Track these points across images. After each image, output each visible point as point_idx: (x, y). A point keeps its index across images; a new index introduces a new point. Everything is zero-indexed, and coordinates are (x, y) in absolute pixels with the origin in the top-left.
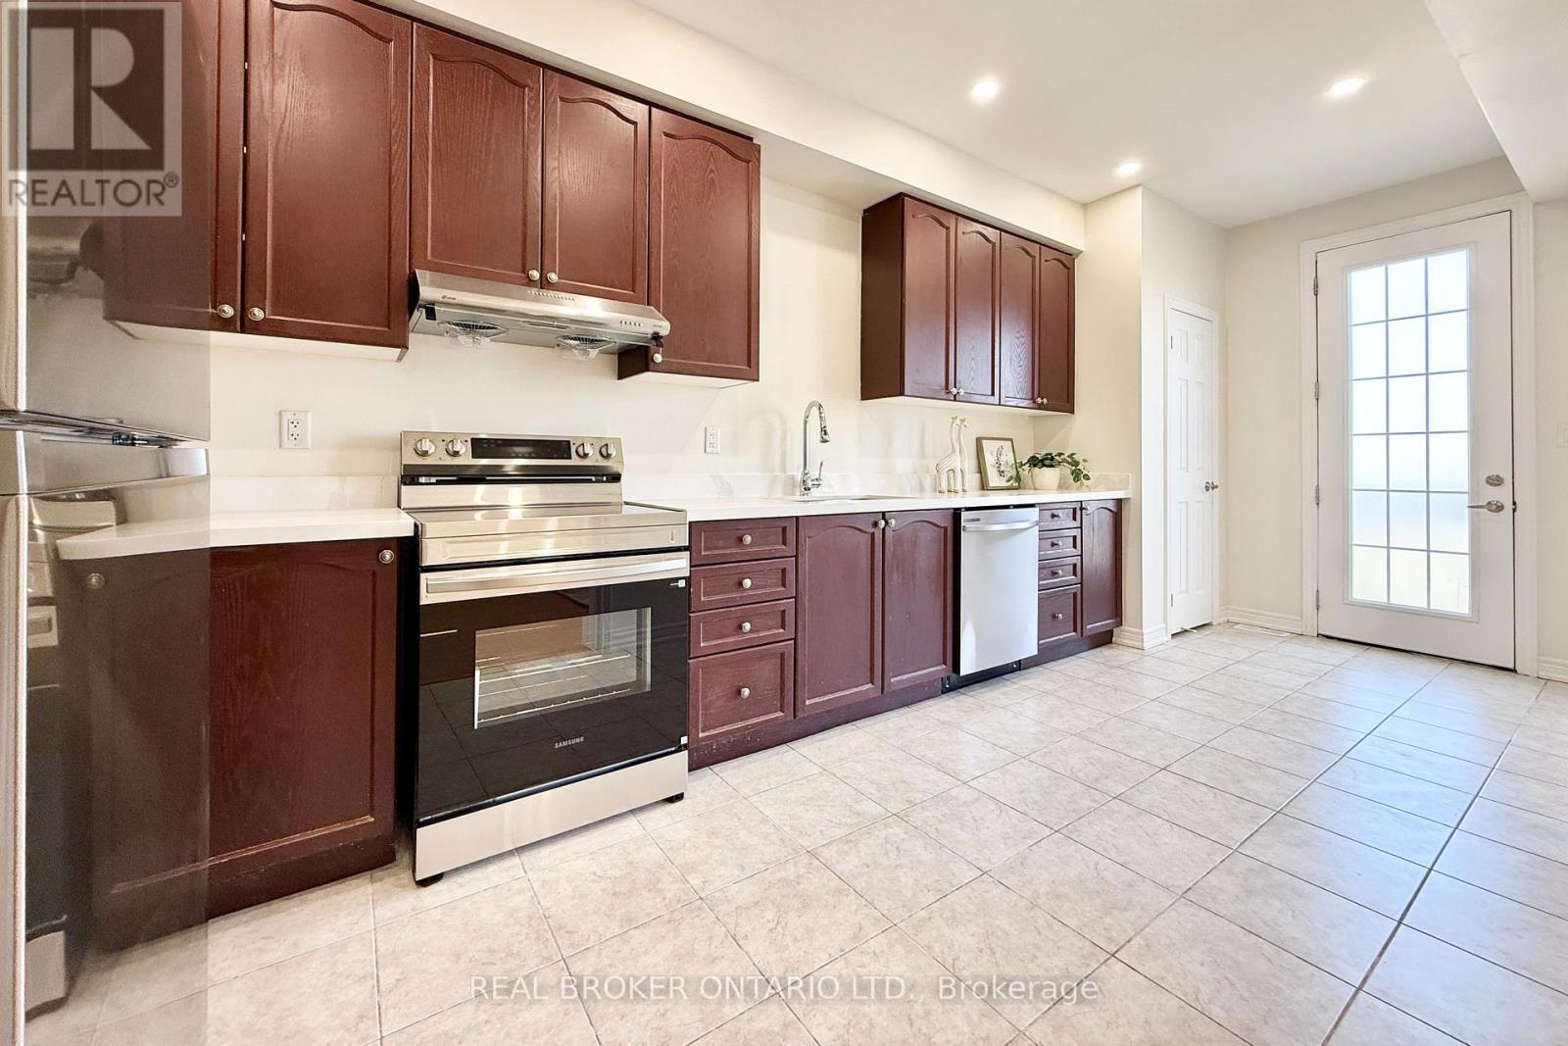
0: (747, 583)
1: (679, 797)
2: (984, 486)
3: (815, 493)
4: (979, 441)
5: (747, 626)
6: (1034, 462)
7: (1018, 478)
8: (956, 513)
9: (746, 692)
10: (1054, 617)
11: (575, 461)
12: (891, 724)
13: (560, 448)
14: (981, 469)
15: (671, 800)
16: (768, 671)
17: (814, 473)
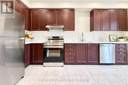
0: (70, 49)
1: (63, 66)
2: (110, 41)
3: (83, 41)
4: (109, 36)
5: (70, 53)
6: (120, 38)
7: (117, 40)
8: (99, 44)
9: (70, 59)
10: (120, 59)
11: (60, 38)
12: (88, 66)
13: (59, 37)
14: (110, 39)
15: (62, 66)
16: (73, 57)
17: (83, 39)
